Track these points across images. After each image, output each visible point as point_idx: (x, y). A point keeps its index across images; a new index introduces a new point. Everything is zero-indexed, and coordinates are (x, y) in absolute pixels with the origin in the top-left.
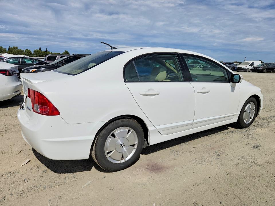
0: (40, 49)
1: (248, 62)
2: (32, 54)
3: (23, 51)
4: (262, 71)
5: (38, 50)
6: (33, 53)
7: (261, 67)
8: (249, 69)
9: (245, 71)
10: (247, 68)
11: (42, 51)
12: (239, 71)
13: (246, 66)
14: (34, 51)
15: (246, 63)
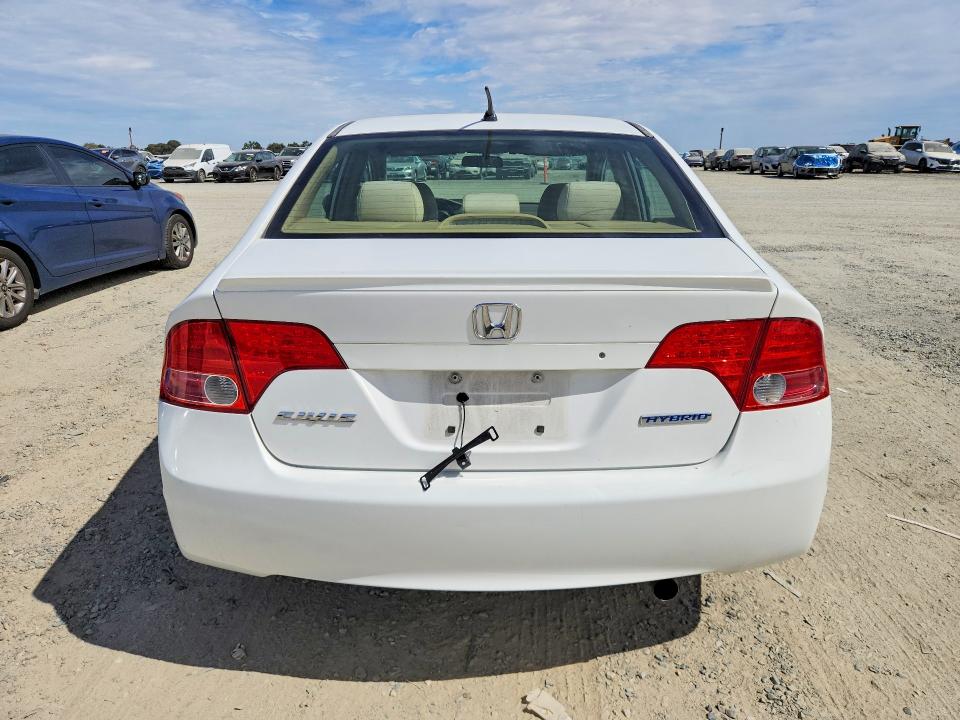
1: (192, 146)
4: (246, 178)
7: (242, 165)
8: (202, 170)
9: (194, 178)
10: (196, 168)
12: (172, 181)
13: (192, 161)
15: (186, 149)
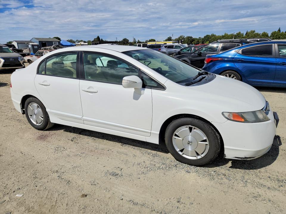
0: (279, 30)
2: (268, 37)
3: (260, 34)
5: (277, 31)
6: (269, 35)
11: (281, 32)
14: (272, 32)
